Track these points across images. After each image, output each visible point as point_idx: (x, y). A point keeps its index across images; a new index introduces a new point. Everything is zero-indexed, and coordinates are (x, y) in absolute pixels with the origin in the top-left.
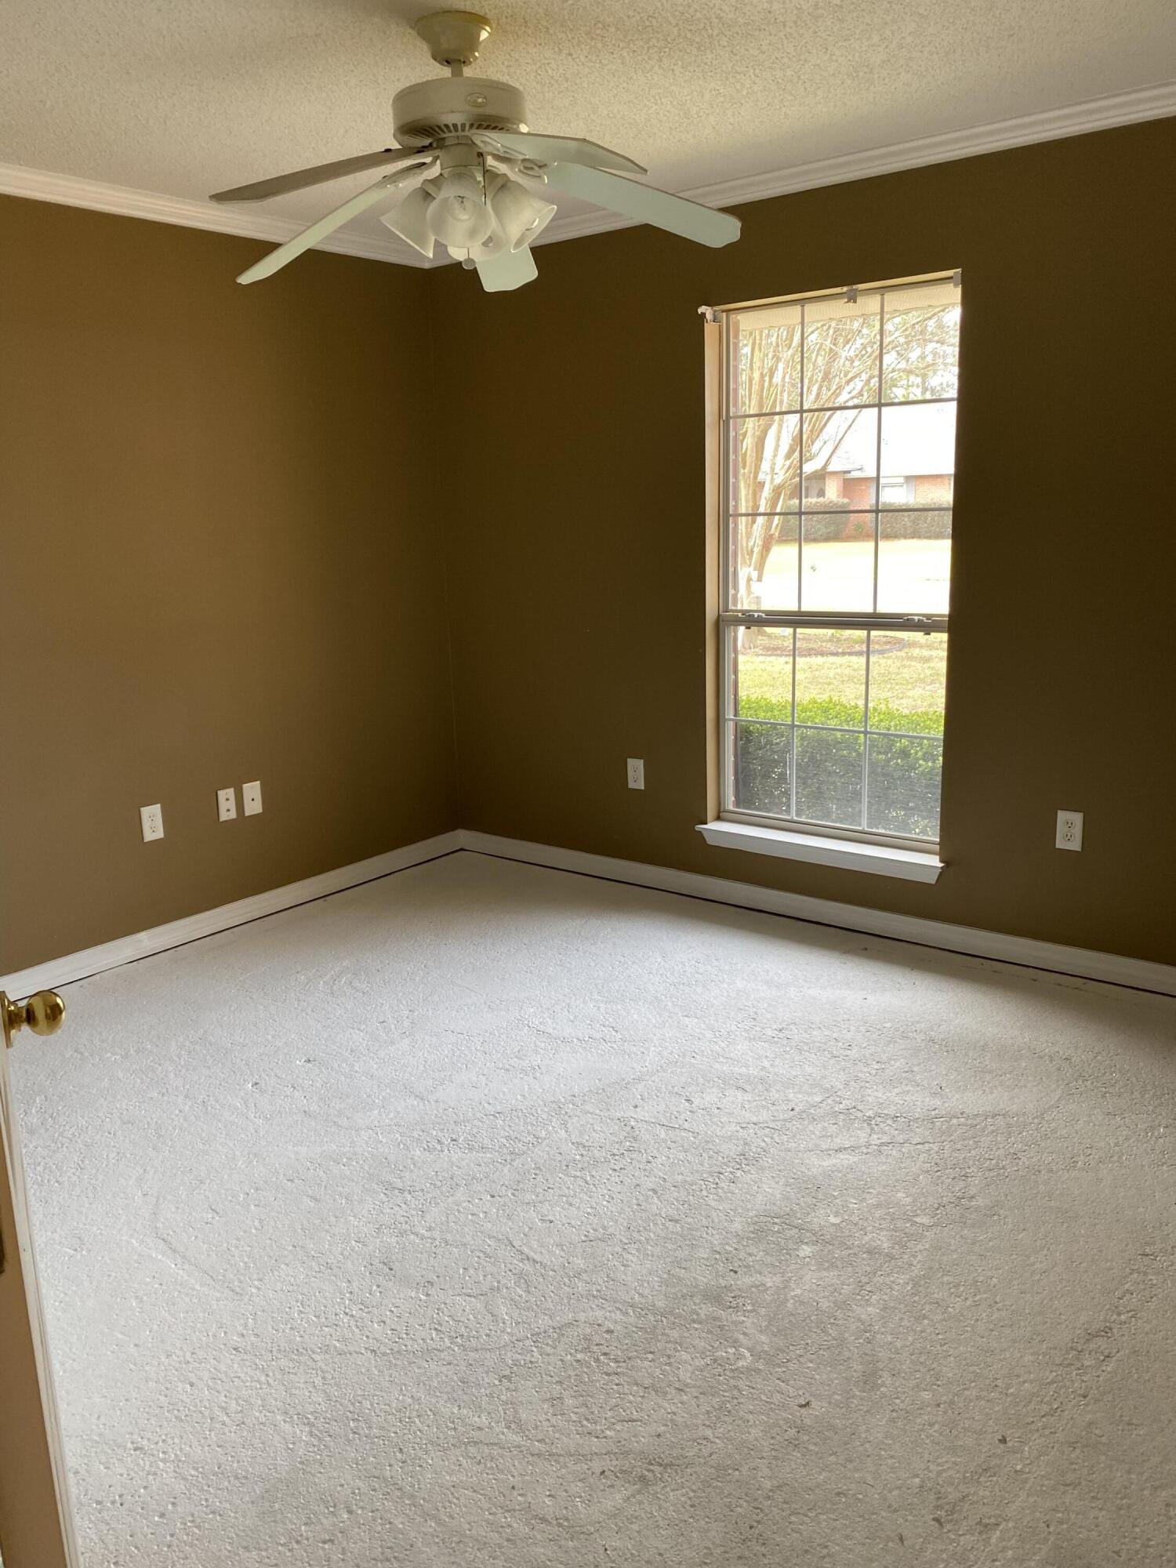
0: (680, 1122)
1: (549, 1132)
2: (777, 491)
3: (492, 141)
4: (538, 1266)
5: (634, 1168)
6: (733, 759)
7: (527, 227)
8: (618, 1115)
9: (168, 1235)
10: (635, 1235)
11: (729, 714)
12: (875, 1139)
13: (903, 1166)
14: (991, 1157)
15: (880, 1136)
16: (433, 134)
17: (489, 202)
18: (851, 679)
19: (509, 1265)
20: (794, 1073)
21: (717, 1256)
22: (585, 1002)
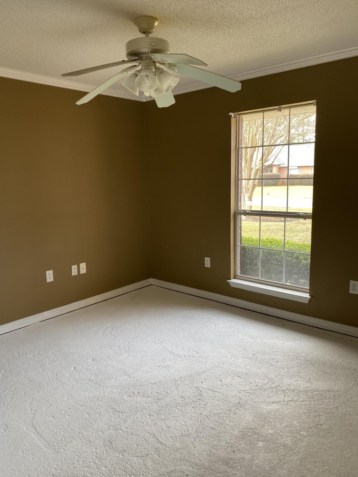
0: (217, 389)
1: (171, 391)
2: (257, 171)
3: (157, 57)
4: (163, 446)
5: (200, 407)
6: (240, 258)
7: (170, 85)
8: (196, 385)
9: (37, 426)
10: (199, 434)
11: (239, 244)
12: (286, 399)
13: (296, 410)
14: (328, 408)
15: (288, 397)
16: (139, 56)
17: (157, 78)
18: (280, 230)
19: (153, 445)
20: (258, 371)
21: (228, 445)
22: (187, 342)
